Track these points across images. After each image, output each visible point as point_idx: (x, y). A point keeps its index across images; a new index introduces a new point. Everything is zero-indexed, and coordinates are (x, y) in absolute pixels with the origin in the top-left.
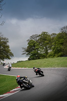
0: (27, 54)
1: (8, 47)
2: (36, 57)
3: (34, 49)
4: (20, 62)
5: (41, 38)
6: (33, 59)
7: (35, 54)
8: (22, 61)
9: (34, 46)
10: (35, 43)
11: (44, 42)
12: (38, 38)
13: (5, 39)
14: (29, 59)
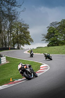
0: (47, 41)
1: (29, 33)
2: (55, 44)
3: (53, 36)
4: (39, 48)
5: (60, 26)
6: (52, 46)
7: (54, 41)
8: (41, 47)
9: (54, 33)
10: (54, 30)
11: (63, 29)
12: (57, 26)
13: (25, 25)
14: (48, 46)
